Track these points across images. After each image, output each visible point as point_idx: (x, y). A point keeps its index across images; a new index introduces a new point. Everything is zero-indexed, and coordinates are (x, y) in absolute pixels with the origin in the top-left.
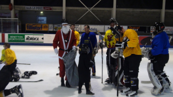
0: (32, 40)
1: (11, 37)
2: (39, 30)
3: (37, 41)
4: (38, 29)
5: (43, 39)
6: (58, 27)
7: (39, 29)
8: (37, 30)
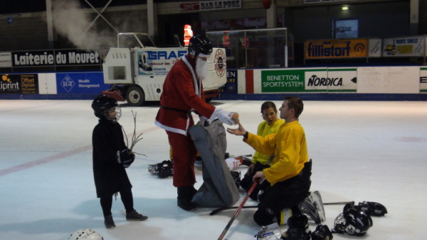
0: (326, 85)
1: (269, 78)
2: (341, 57)
3: (339, 87)
4: (338, 53)
5: (354, 80)
6: (397, 45)
7: (340, 55)
8: (335, 57)
